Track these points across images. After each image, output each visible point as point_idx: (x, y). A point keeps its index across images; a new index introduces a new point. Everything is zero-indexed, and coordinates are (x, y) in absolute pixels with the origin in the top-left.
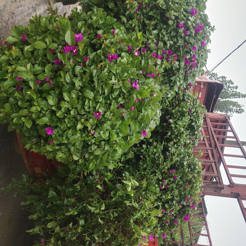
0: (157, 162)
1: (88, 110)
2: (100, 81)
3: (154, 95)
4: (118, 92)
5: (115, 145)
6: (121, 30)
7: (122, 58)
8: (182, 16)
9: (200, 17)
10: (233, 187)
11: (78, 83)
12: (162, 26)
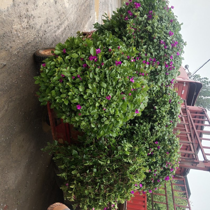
0: (146, 136)
1: (103, 95)
2: (110, 77)
3: (144, 87)
4: (121, 84)
5: (118, 118)
6: (123, 46)
7: (124, 63)
8: (163, 36)
9: (176, 36)
10: (207, 162)
11: (97, 79)
12: (149, 43)
